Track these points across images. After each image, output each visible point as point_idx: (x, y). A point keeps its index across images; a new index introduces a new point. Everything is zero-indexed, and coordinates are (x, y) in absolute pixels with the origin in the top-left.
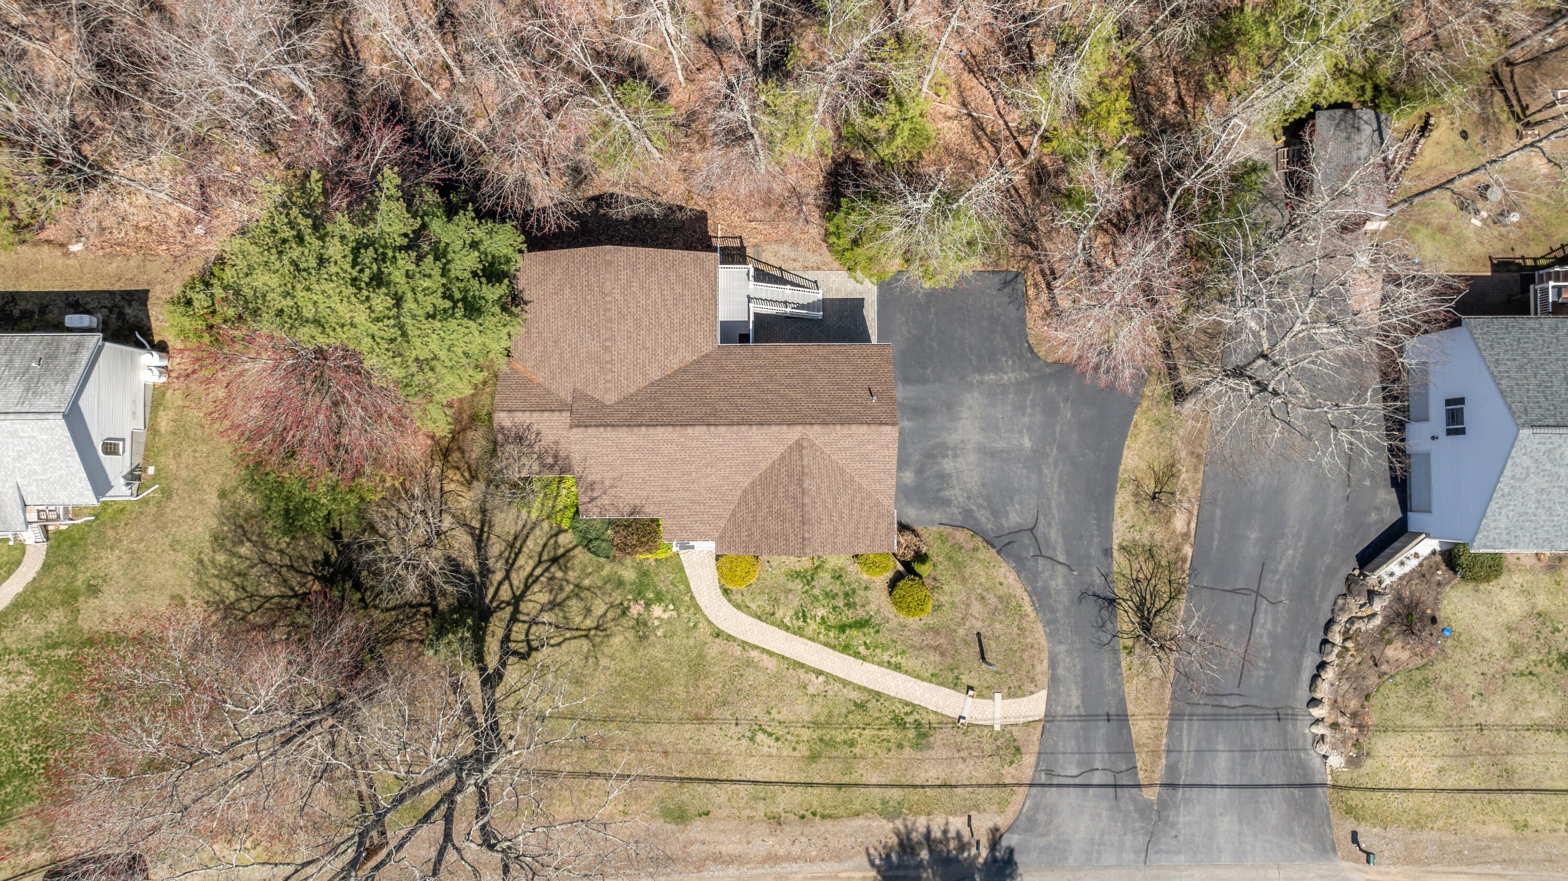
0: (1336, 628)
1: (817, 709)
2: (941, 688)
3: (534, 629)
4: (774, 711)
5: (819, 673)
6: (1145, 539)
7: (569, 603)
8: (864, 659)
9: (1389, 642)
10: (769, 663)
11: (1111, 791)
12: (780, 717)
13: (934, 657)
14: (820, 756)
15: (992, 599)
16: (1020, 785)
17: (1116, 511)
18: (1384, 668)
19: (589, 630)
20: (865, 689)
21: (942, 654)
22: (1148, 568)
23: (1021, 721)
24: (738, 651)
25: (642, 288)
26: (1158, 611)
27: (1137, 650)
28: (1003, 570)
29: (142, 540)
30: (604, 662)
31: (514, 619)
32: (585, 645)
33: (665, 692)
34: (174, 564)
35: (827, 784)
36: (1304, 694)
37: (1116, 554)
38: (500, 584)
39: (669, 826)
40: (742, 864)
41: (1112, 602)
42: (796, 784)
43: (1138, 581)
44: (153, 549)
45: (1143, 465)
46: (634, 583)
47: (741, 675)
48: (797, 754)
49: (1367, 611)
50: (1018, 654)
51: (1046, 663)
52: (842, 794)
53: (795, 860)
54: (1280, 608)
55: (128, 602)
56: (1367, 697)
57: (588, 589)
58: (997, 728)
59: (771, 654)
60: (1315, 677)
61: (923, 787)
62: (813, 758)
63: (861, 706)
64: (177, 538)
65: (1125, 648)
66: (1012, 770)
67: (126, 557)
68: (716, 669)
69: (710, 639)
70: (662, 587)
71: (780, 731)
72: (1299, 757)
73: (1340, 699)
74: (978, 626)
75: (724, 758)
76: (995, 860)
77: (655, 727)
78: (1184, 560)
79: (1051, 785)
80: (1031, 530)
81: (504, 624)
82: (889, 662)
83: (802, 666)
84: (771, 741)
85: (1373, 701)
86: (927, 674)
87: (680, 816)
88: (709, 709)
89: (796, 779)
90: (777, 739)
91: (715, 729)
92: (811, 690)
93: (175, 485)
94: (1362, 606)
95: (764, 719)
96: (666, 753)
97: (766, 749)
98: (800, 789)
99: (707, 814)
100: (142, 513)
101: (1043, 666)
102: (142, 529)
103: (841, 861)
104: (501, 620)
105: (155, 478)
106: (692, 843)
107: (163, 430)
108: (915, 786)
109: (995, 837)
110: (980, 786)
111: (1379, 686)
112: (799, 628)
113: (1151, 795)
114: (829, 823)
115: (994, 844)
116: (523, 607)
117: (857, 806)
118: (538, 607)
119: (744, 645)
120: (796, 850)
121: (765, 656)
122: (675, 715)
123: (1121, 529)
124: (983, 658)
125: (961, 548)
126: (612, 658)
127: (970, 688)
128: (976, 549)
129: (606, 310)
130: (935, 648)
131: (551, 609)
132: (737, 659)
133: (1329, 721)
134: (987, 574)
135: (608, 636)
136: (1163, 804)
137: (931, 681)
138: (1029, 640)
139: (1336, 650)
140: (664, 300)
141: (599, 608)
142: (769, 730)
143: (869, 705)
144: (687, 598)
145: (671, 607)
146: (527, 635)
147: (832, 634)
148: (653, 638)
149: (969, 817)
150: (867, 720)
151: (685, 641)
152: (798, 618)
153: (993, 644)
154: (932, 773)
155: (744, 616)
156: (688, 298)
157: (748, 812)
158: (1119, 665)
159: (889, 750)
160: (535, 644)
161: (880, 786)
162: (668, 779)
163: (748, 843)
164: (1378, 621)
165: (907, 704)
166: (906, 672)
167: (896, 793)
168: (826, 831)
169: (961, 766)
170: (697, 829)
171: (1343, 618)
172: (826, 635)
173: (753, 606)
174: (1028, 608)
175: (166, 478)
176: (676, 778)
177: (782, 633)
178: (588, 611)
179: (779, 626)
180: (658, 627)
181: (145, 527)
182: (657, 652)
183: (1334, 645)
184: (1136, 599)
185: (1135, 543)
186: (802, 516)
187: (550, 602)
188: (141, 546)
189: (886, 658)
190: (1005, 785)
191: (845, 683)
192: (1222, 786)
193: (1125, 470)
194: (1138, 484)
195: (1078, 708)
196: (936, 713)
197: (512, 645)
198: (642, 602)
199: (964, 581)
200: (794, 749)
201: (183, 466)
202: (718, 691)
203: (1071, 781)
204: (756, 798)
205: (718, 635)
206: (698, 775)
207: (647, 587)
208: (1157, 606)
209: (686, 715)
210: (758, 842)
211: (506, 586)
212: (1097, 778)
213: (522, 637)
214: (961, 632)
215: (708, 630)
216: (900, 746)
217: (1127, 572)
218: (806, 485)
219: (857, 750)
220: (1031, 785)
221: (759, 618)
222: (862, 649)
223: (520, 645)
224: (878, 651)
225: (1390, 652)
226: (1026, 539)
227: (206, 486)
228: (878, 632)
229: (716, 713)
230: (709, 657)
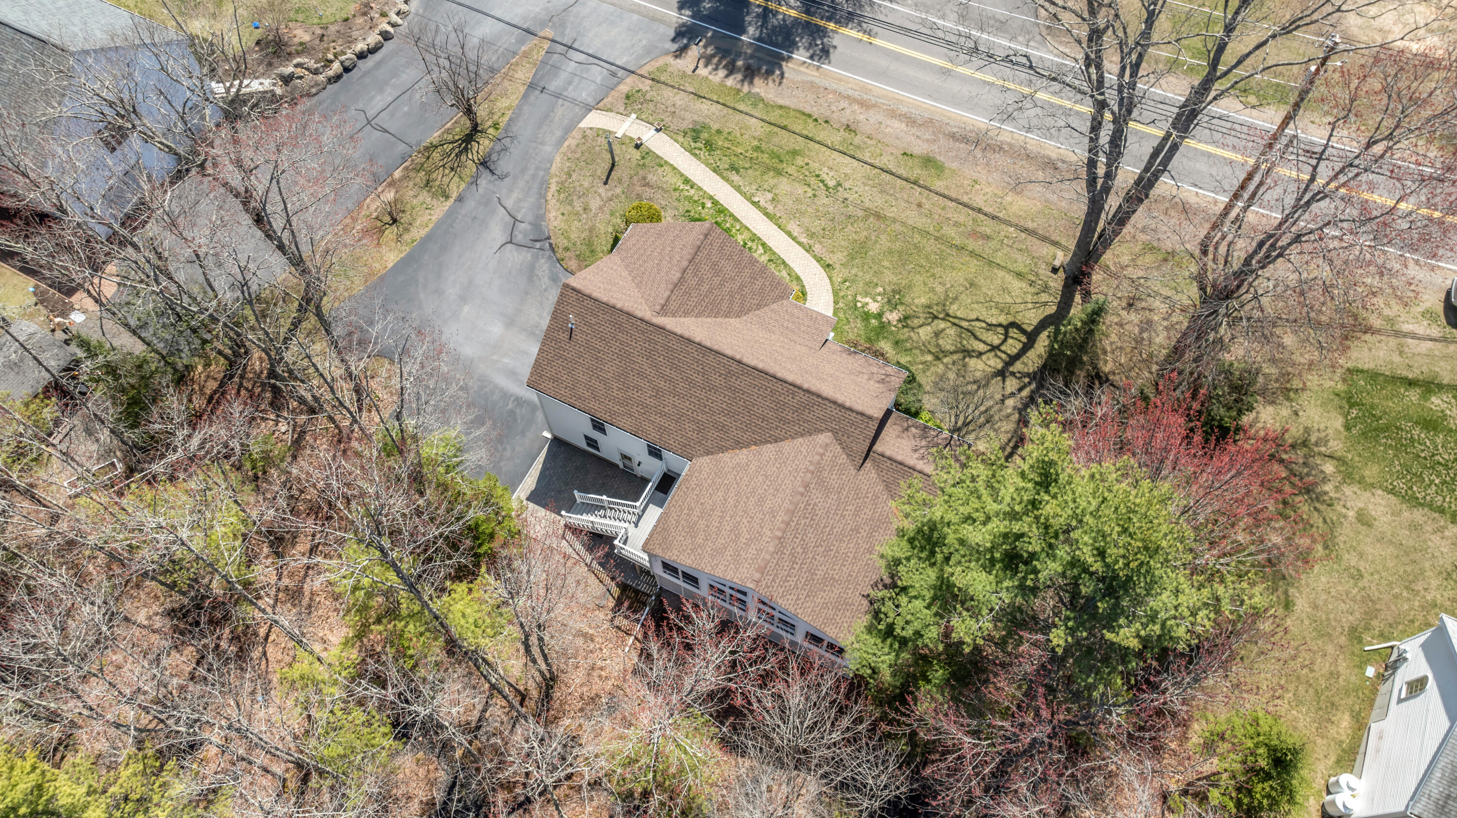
0: (331, 73)
1: (772, 182)
2: (660, 155)
3: (996, 342)
4: (810, 194)
5: (756, 204)
6: (425, 196)
7: (953, 348)
8: (711, 198)
9: (301, 44)
10: (793, 227)
11: (575, 46)
12: (806, 188)
13: (652, 178)
14: (788, 152)
15: (578, 206)
16: (642, 76)
17: (431, 225)
18: (319, 32)
19: (943, 319)
20: (723, 178)
21: (644, 178)
22: (437, 175)
23: (612, 114)
24: (817, 248)
25: (738, 536)
26: (453, 142)
27: (490, 123)
28: (555, 223)
29: (1396, 596)
30: (939, 289)
31: (1013, 359)
32: (953, 309)
33: (898, 245)
34: (1361, 555)
35: (794, 133)
36: (389, 46)
37: (455, 195)
38: (1012, 394)
39: (942, 159)
40: (893, 111)
41: (484, 163)
42: (819, 143)
43: (452, 169)
44: (1384, 582)
45: (384, 249)
46: (884, 338)
47: (824, 229)
48: (806, 160)
49: (299, 71)
50: (584, 158)
51: (566, 143)
52: (784, 122)
53: (848, 97)
54: (360, 106)
55: (1425, 541)
56: (346, 20)
57: (930, 352)
58: (634, 116)
59: (789, 234)
60: (373, 51)
61: (718, 102)
62: (795, 153)
63: (733, 168)
64: (1352, 581)
65: (497, 129)
66: (641, 86)
67: (1419, 586)
68: (843, 243)
69: (837, 266)
70: (859, 324)
71: (813, 181)
72: (424, 12)
73: (367, 28)
74: (602, 190)
75: (870, 182)
76: (690, 40)
77: (920, 226)
78: (406, 168)
79: (618, 66)
80: (511, 242)
81: (1024, 359)
82: (692, 187)
83: (767, 215)
84: (824, 176)
85: (345, 16)
86: (666, 168)
87: (928, 161)
88: (866, 219)
89: (817, 146)
90: (818, 176)
91: (867, 204)
92: (769, 196)
93: (1343, 640)
94: (301, 78)
95: (822, 193)
96: (919, 205)
97: (831, 174)
98: (818, 139)
99: (905, 153)
100: (1391, 626)
101: (571, 142)
102: (1393, 607)
103: (812, 82)
104: (1025, 364)
105: (1366, 659)
106: (928, 140)
107: (1347, 716)
108: (724, 105)
109: (680, 52)
110: (672, 87)
111: (332, 23)
112: (753, 241)
113: (549, 32)
114: (808, 110)
115: (683, 50)
116: (1000, 366)
117: (778, 112)
118: (984, 357)
119: (808, 249)
120: (844, 104)
121: (795, 234)
122: (898, 227)
123: (438, 211)
124: (613, 165)
125: (578, 256)
126: (932, 290)
127: (637, 147)
128: (567, 249)
129: (788, 524)
130: (647, 185)
131: (973, 351)
132: (820, 243)
133: (386, 20)
134: (570, 227)
135: (929, 307)
136: (543, 24)
137: (666, 162)
138: (568, 164)
139: (343, 58)
140: (722, 517)
141: (925, 333)
142: (821, 185)
143: (727, 166)
144: (841, 305)
145: (859, 305)
146: (1005, 341)
147: (728, 225)
148: (888, 289)
149: (694, 71)
150: (735, 159)
151: (860, 274)
152: (750, 249)
153: (599, 173)
154: (705, 107)
155: (796, 269)
156: (697, 512)
157: (869, 142)
158: (510, 120)
159: (729, 133)
160: (1001, 330)
161: (752, 116)
162: (925, 188)
163: (880, 123)
164: (298, 60)
165: (695, 155)
166: (682, 175)
167: (741, 107)
168: (812, 106)
169: (679, 103)
170: (919, 148)
171: (321, 78)
172: (732, 226)
173: (784, 273)
174: (554, 187)
175: (1353, 654)
176: (919, 186)
177: (771, 243)
178: (937, 334)
179: (771, 249)
180: (879, 294)
181: (1389, 608)
182: (889, 276)
183: (342, 63)
184: (463, 158)
185: (434, 196)
186: (696, 254)
187: (971, 357)
188: (1397, 590)
189: (692, 192)
190: (653, 80)
191: (738, 189)
192: (493, 17)
193: (401, 252)
194: (399, 238)
195: (562, 105)
196: (676, 141)
197: (1024, 339)
198: (884, 320)
199: (591, 230)
200: (807, 164)
201: (1329, 659)
202: (850, 227)
203: (602, 63)
204: (858, 147)
205: (828, 265)
206: (899, 181)
207: (874, 329)
208: (451, 146)
209: (888, 223)
210: (872, 121)
211: (1009, 390)
212: (582, 57)
213: (1010, 341)
214: (618, 190)
215: (834, 274)
216: (719, 132)
217: (456, 179)
218: (679, 275)
219: (756, 143)
220: (633, 72)
221: (784, 262)
222: (709, 205)
223: (1015, 336)
224: (696, 198)
225: (306, 38)
226: (519, 238)
227: (1306, 622)
228: (688, 211)
229: (861, 213)
230: (845, 253)
